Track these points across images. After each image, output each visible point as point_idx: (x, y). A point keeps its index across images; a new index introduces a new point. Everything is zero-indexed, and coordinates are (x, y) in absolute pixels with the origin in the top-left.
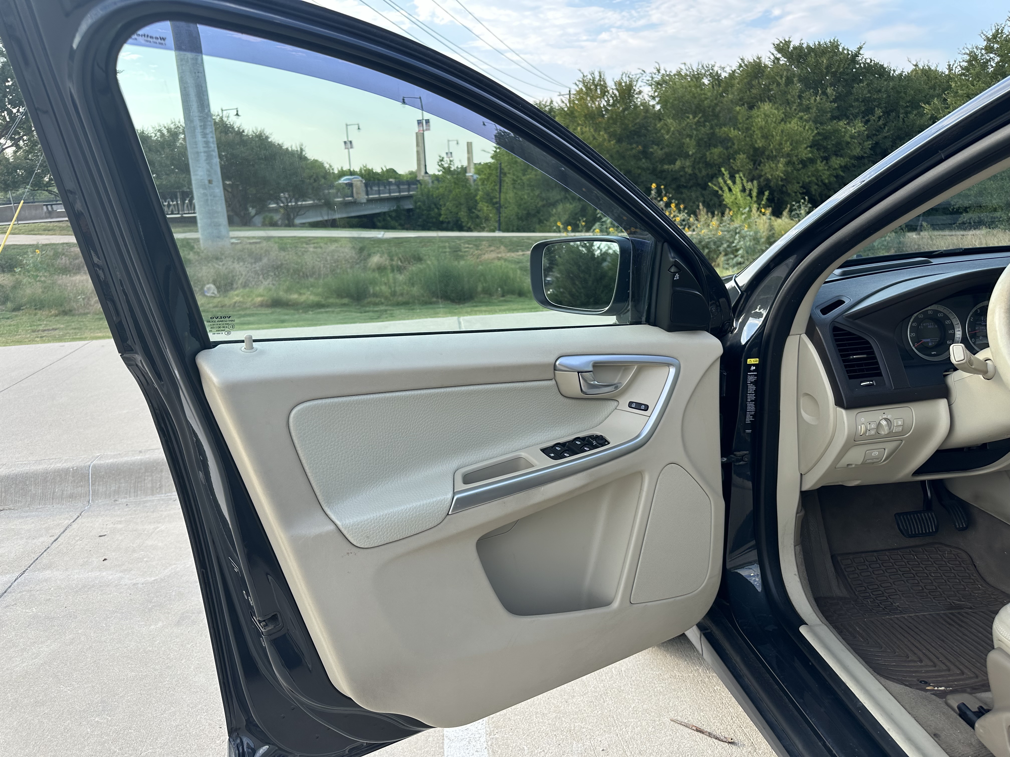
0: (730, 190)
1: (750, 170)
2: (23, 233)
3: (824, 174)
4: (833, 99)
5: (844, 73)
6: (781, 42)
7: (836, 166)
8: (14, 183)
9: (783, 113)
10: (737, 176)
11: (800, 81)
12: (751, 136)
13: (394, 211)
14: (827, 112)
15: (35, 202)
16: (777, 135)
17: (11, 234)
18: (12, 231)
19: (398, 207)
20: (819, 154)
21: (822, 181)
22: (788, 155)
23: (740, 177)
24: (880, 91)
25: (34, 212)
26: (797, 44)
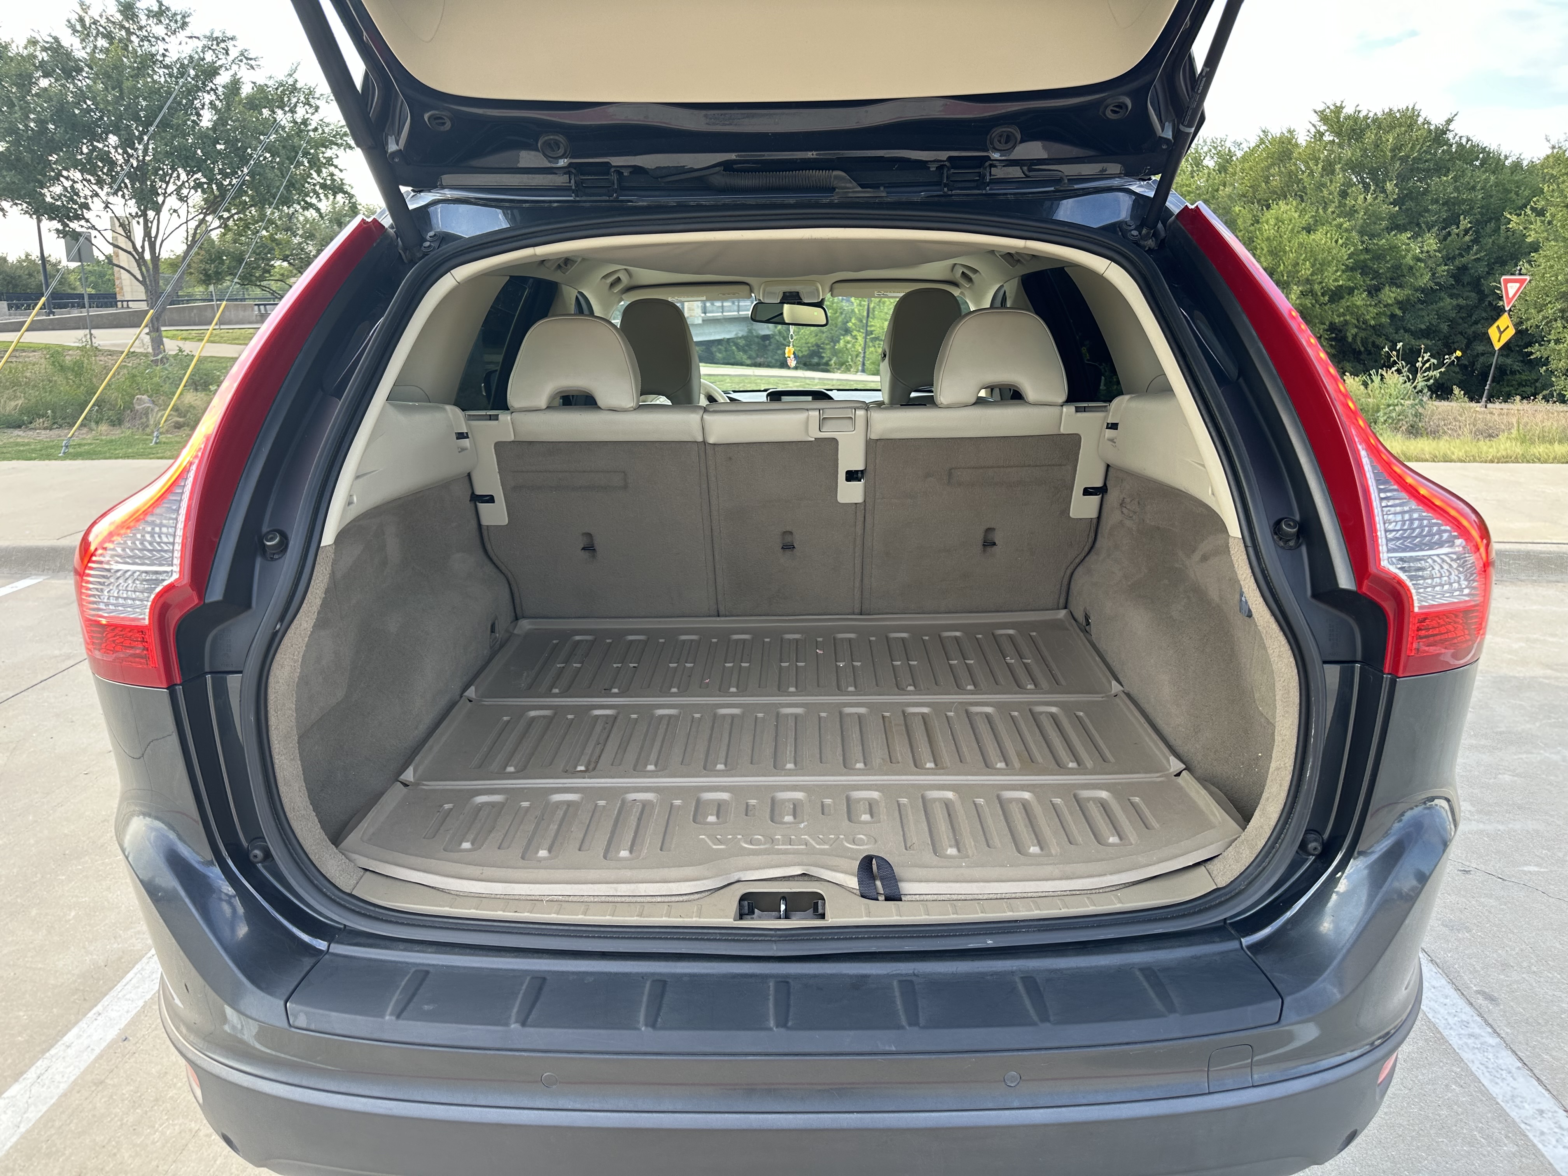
2: (225, 342)
3: (1368, 312)
4: (1394, 199)
5: (1420, 159)
6: (1328, 107)
7: (1389, 302)
8: (217, 273)
9: (1312, 217)
13: (743, 337)
14: (1382, 219)
15: (245, 300)
17: (209, 341)
18: (212, 339)
19: (750, 331)
20: (1364, 281)
21: (1365, 322)
22: (1308, 281)
24: (1473, 188)
25: (241, 314)
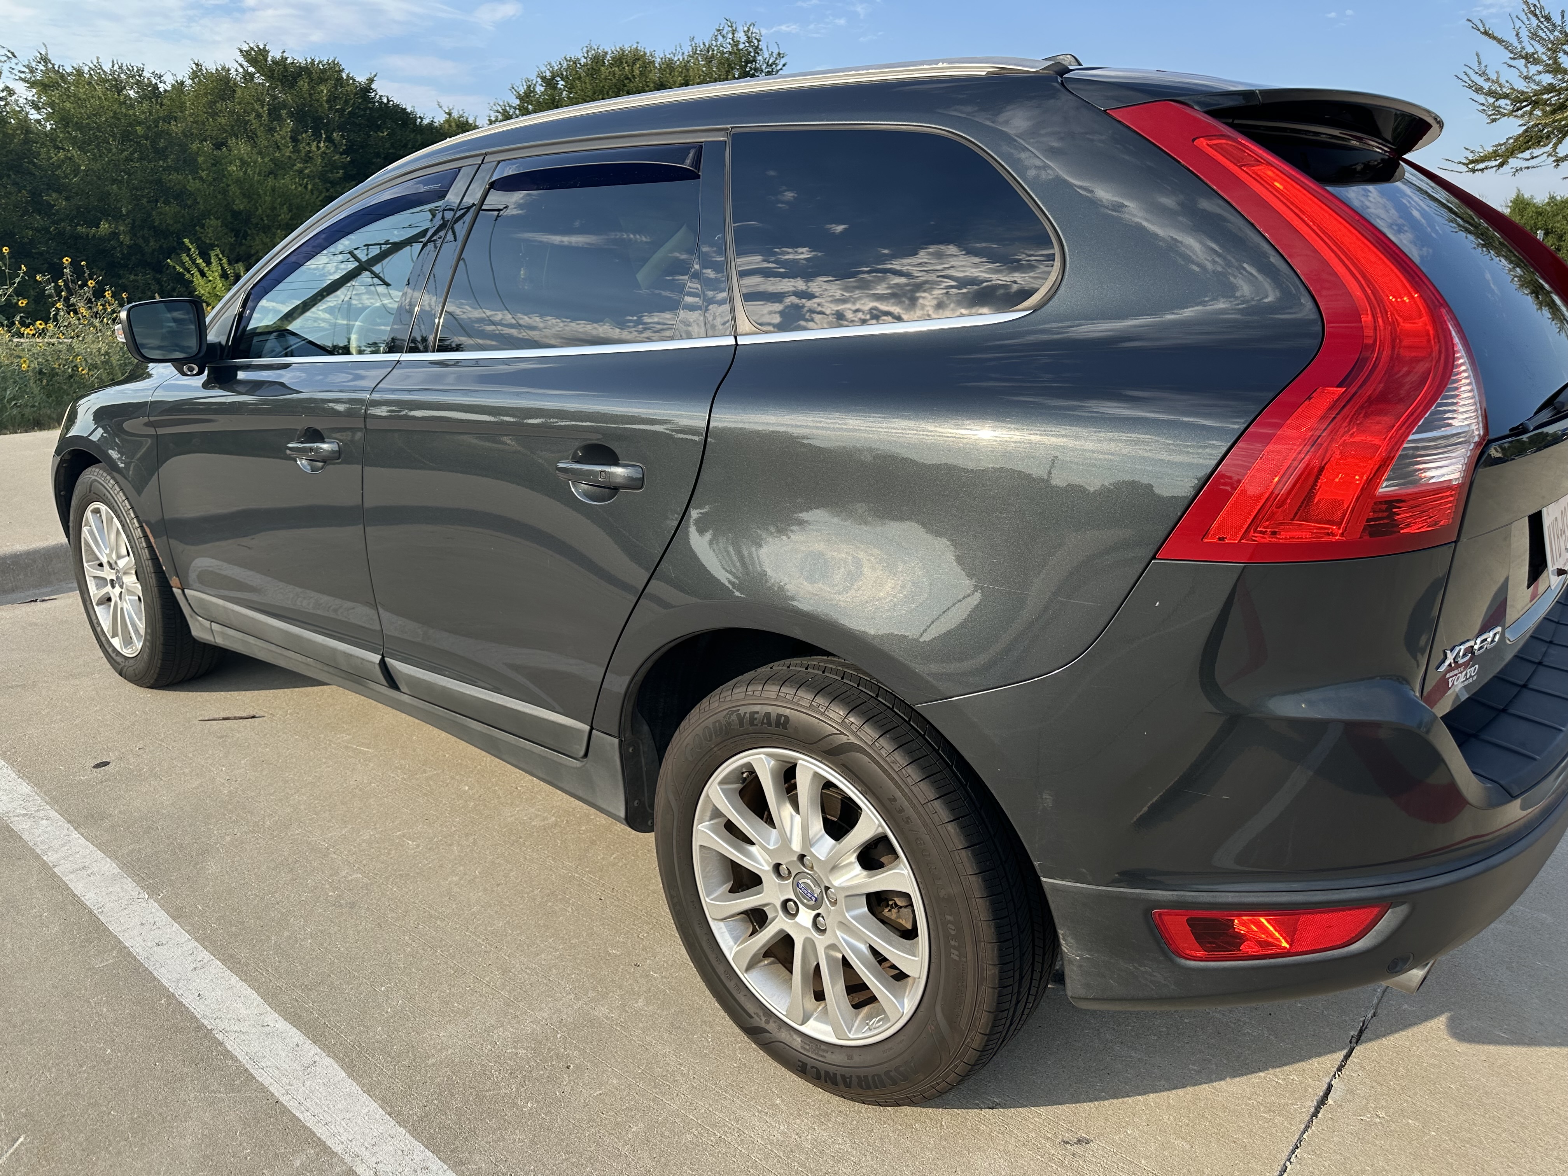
0: (203, 274)
1: (232, 244)
6: (252, 49)
10: (213, 254)
11: (291, 115)
12: (225, 192)
14: (338, 168)
16: (265, 194)
23: (217, 255)
26: (278, 56)
